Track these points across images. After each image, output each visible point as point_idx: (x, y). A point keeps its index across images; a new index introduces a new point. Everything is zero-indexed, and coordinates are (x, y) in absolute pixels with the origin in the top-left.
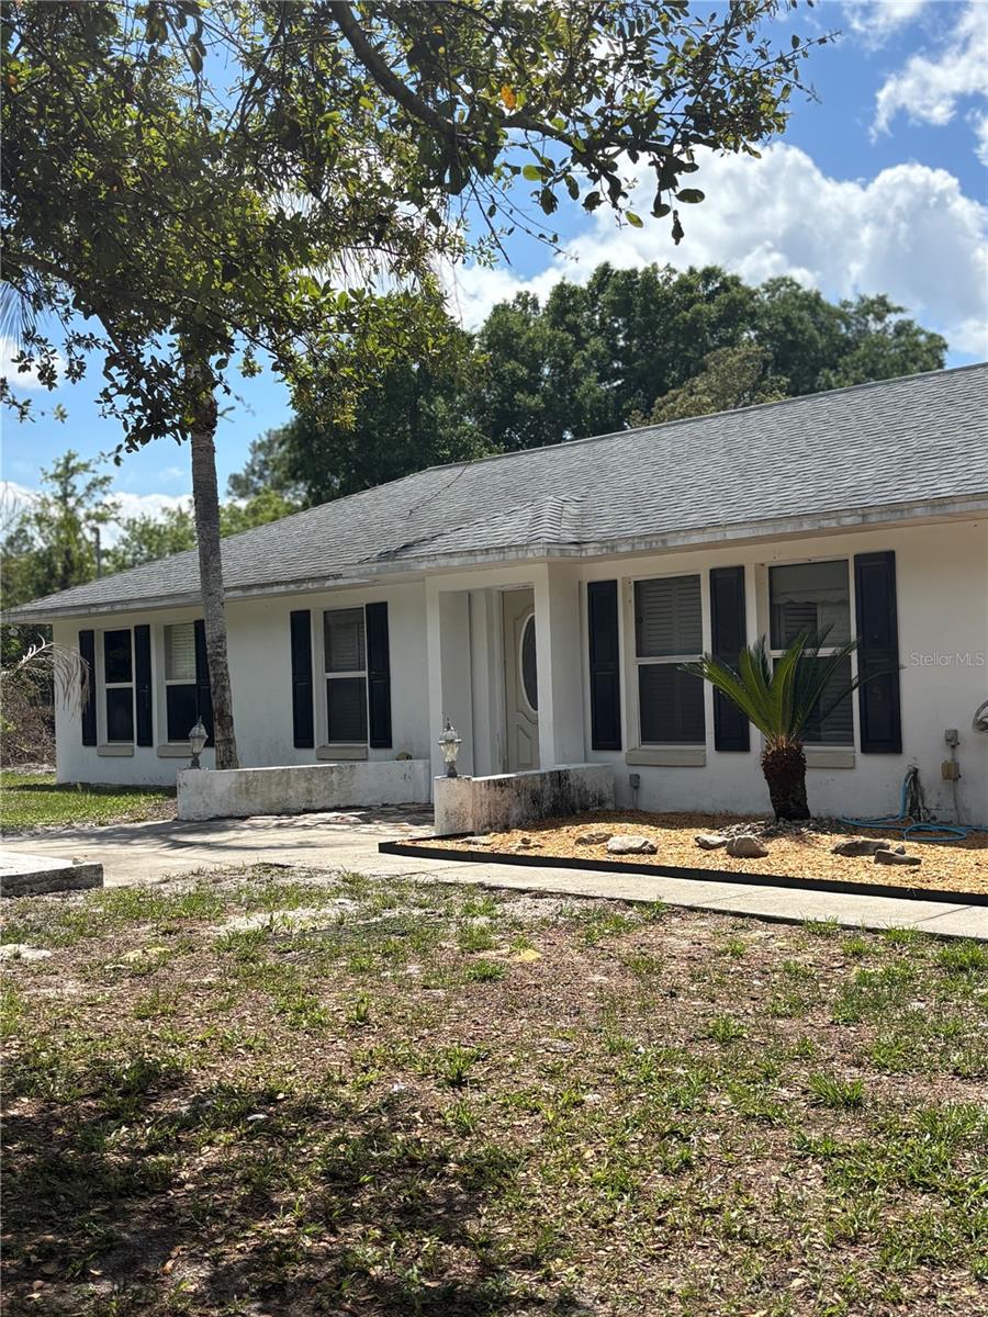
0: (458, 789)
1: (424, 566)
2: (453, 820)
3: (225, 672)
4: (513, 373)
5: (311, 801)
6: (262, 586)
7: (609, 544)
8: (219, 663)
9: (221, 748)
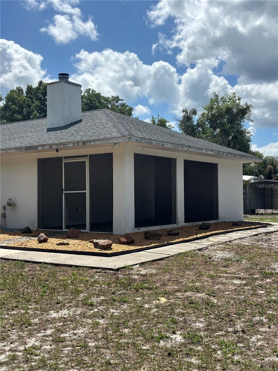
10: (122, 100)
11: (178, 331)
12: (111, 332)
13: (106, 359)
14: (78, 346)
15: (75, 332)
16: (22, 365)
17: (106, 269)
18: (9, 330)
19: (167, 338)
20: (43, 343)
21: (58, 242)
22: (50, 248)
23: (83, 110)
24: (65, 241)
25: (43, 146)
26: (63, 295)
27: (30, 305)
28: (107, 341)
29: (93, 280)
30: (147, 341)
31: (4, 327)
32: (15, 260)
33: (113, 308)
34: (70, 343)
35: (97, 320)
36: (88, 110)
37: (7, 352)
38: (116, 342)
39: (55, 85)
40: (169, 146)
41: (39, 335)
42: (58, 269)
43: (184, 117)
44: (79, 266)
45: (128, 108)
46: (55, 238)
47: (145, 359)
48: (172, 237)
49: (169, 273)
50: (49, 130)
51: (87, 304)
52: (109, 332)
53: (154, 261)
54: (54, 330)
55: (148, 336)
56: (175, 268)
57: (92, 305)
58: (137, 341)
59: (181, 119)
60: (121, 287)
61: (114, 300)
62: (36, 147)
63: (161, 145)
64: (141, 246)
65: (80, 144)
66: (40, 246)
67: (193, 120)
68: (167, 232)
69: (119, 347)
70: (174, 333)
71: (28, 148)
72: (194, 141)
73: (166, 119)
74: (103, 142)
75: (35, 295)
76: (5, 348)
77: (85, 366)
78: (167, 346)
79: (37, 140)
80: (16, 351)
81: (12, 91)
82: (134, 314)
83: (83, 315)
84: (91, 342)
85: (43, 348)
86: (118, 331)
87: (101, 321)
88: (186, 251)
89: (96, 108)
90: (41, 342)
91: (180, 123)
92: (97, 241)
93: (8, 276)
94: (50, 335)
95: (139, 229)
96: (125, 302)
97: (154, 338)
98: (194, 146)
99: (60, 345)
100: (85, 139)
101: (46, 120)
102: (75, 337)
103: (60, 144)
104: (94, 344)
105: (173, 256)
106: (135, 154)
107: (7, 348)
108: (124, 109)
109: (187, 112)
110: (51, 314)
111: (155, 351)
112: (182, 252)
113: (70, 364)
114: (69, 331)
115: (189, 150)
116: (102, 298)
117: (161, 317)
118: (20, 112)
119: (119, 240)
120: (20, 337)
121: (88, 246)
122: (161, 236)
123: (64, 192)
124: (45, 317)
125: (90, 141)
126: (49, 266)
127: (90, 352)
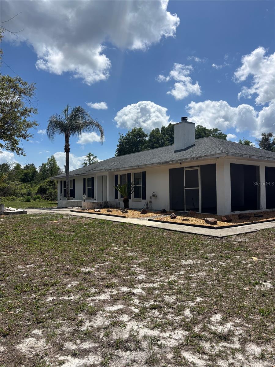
0: (85, 203)
1: (93, 172)
2: (84, 208)
4: (154, 141)
6: (78, 174)
7: (114, 169)
8: (68, 185)
9: (68, 198)
10: (219, 131)
11: (268, 280)
12: (221, 276)
13: (219, 293)
14: (200, 283)
15: (198, 274)
16: (168, 290)
17: (214, 237)
18: (158, 269)
19: (260, 284)
20: (179, 279)
21: (183, 219)
22: (178, 222)
23: (196, 138)
24: (187, 218)
25: (172, 161)
26: (189, 251)
27: (170, 255)
28: (219, 282)
29: (206, 243)
30: (246, 285)
31: (155, 267)
32: (158, 228)
33: (221, 262)
34: (195, 280)
35: (212, 268)
36: (198, 138)
37: (159, 282)
38: (225, 283)
39: (179, 125)
40: (254, 158)
41: (176, 274)
42: (184, 234)
43: (263, 138)
44: (197, 234)
45: (223, 135)
46: (180, 216)
47: (246, 296)
48: (257, 218)
49: (258, 242)
50: (176, 152)
51: (204, 258)
52: (220, 276)
53: (246, 233)
54: (185, 272)
55: (247, 281)
56: (262, 239)
57: (207, 258)
58: (240, 284)
59: (261, 140)
60: (225, 248)
61: (222, 256)
62: (168, 162)
63: (249, 157)
64: (237, 223)
65: (195, 159)
66: (172, 220)
67: (270, 140)
68: (254, 215)
69: (227, 286)
70: (265, 281)
71: (164, 163)
72: (272, 154)
73: (249, 141)
74: (209, 157)
75: (172, 249)
76: (157, 279)
77: (206, 296)
78: (261, 290)
79: (169, 158)
80: (163, 282)
81: (153, 131)
82: (236, 266)
83: (202, 264)
84: (209, 281)
85: (179, 282)
86: (226, 276)
87: (214, 269)
88: (268, 227)
89: (203, 137)
90: (177, 278)
91: (260, 143)
92: (207, 219)
93: (155, 237)
94: (183, 275)
95: (234, 213)
96: (229, 258)
97: (251, 283)
98: (272, 157)
99: (190, 281)
100: (198, 156)
101: (173, 146)
102: (199, 277)
103: (182, 160)
104: (211, 283)
105: (259, 231)
106: (231, 164)
107: (158, 280)
108: (221, 136)
109: (265, 136)
110: (182, 262)
111: (253, 292)
112: (266, 228)
113: (196, 293)
114: (194, 273)
115: (268, 160)
116: (213, 254)
117: (255, 270)
118: (157, 143)
119: (222, 219)
120: (165, 274)
121: (202, 222)
122: (250, 217)
123: (185, 188)
124: (179, 263)
125: (201, 157)
126: (179, 233)
127: (209, 287)
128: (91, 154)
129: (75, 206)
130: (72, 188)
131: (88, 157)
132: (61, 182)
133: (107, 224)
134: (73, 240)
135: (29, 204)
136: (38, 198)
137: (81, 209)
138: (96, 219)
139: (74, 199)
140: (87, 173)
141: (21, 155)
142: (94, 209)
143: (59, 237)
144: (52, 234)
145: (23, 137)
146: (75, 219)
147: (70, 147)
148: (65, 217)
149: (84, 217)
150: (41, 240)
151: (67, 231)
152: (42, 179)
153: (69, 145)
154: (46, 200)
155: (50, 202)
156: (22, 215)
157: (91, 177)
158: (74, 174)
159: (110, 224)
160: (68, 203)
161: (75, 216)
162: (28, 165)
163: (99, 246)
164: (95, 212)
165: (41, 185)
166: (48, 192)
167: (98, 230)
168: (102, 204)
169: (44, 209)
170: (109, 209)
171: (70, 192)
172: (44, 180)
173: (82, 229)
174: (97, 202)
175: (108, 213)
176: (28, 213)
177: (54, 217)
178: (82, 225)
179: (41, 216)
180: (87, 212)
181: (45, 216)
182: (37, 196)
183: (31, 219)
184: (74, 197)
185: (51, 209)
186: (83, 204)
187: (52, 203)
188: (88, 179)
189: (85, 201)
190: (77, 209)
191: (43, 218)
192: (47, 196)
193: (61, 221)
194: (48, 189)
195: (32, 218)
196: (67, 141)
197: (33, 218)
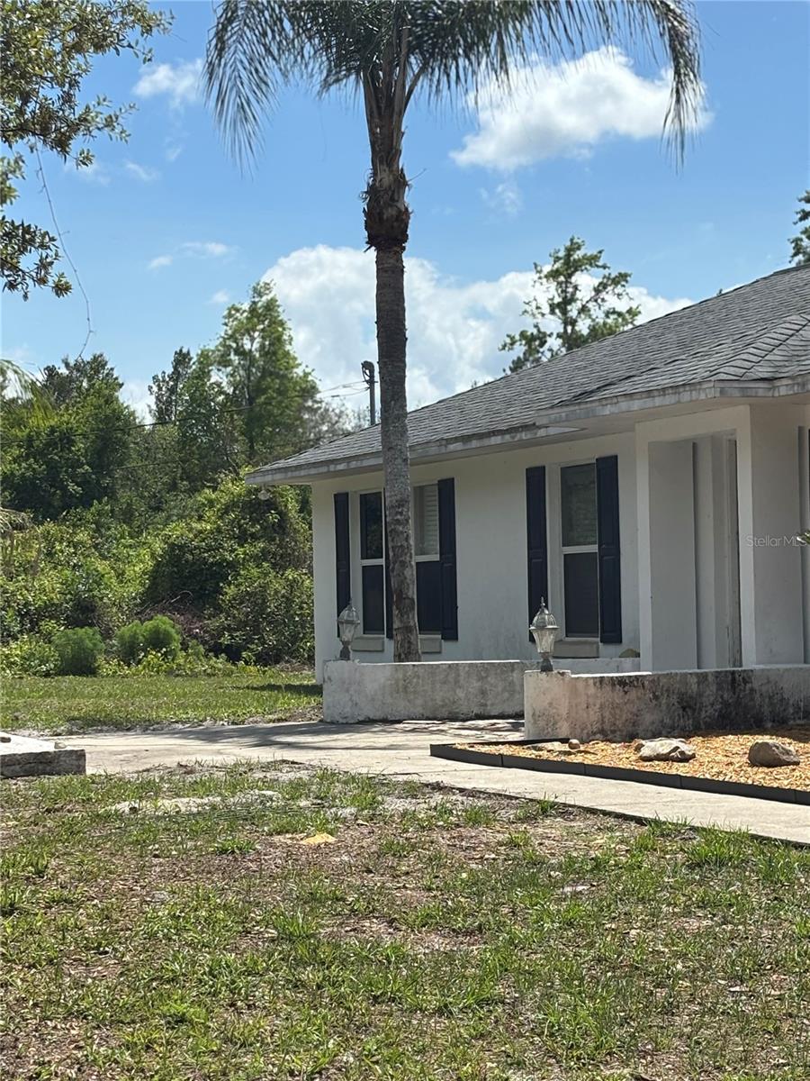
0: (547, 685)
1: (608, 410)
2: (542, 723)
3: (405, 544)
5: (486, 705)
6: (480, 436)
7: (800, 380)
8: (399, 534)
9: (399, 638)
128: (578, 255)
129: (464, 709)
130: (436, 558)
131: (554, 275)
132: (341, 502)
133: (769, 876)
134: (488, 1001)
135: (85, 694)
136: (158, 641)
137: (516, 736)
138: (657, 823)
139: (447, 646)
140: (557, 422)
141: (33, 288)
142: (629, 736)
143: (370, 971)
144: (302, 950)
145: (44, 132)
146: (474, 819)
147: (410, 198)
148: (395, 805)
149: (553, 805)
150: (224, 993)
151: (426, 922)
152: (173, 487)
153: (400, 182)
154: (220, 662)
155: (253, 674)
156: (45, 780)
157: (586, 453)
158: (442, 429)
159: (792, 870)
160: (403, 687)
161: (474, 793)
162: (63, 371)
163: (719, 1068)
164: (647, 767)
165: (176, 531)
166: (231, 591)
167: (693, 924)
168: (700, 695)
169: (212, 736)
170: (766, 739)
171: (413, 592)
172: (193, 490)
173: (553, 908)
174: (655, 680)
175: (760, 776)
176: (89, 771)
177: (303, 803)
178: (542, 879)
179: (195, 789)
180: (578, 759)
181: (234, 787)
182: (149, 624)
183: (119, 816)
184: (450, 633)
185: (265, 738)
186: (538, 690)
187: (271, 687)
188: (567, 472)
189: (547, 668)
190: (488, 737)
191: (214, 807)
192: (229, 629)
193: (365, 839)
194: (233, 565)
195: (124, 807)
196: (385, 148)
197: (133, 810)
